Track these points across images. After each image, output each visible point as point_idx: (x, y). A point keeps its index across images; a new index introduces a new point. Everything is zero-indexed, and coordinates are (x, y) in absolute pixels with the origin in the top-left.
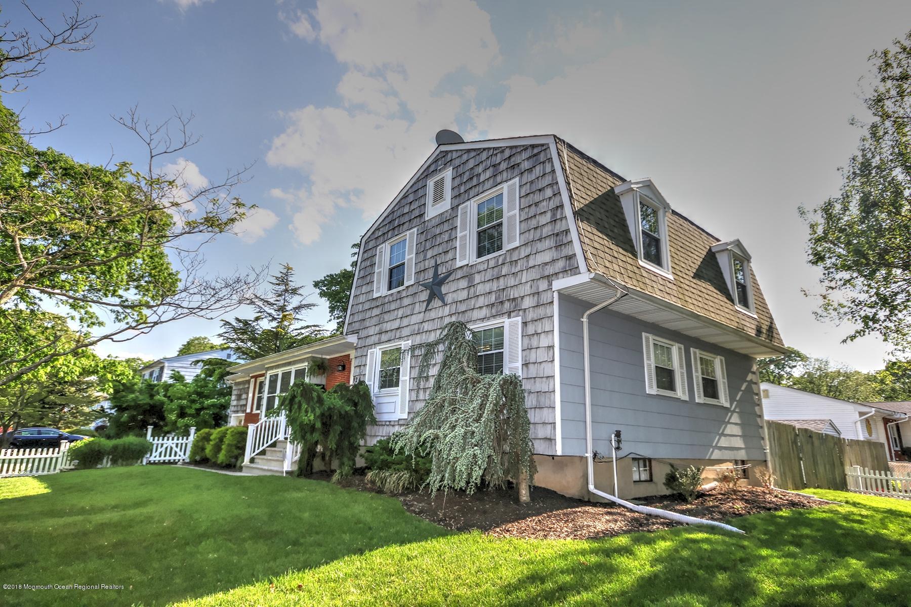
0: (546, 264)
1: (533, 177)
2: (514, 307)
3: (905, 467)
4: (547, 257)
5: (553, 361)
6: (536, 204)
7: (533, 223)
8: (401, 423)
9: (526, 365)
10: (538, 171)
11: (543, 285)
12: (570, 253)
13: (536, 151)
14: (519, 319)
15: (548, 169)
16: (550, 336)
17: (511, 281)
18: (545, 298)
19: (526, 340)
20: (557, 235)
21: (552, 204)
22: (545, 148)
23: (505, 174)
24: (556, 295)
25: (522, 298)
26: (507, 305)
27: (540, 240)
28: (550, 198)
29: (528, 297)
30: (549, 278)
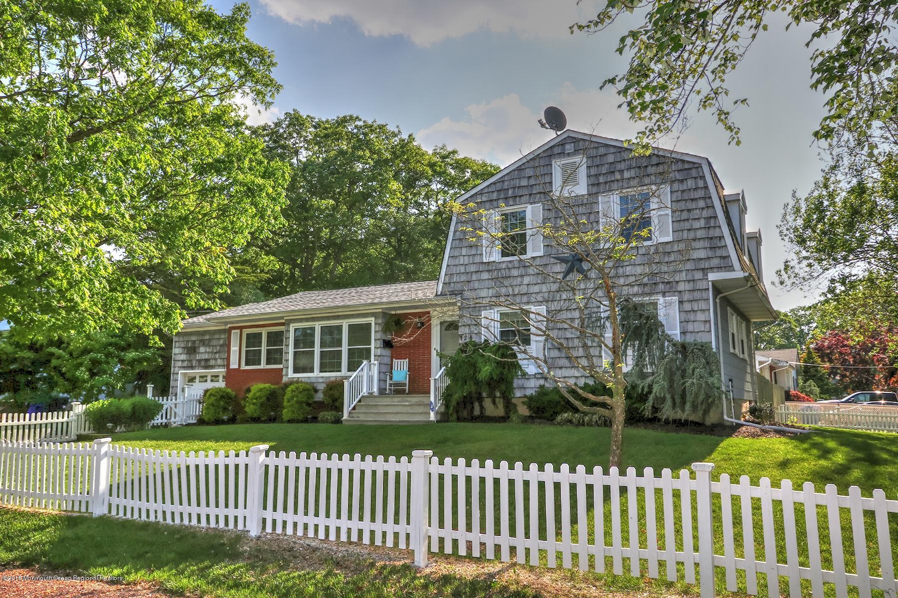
0: (701, 259)
1: (684, 187)
2: (670, 288)
3: (796, 406)
4: (702, 254)
5: (710, 331)
6: (689, 210)
7: (687, 225)
8: (537, 376)
9: (683, 333)
10: (690, 183)
11: (698, 275)
12: (725, 254)
13: (687, 166)
14: (676, 298)
15: (701, 184)
16: (707, 313)
17: (665, 268)
18: (702, 285)
19: (683, 314)
20: (711, 238)
21: (705, 214)
22: (698, 166)
23: (653, 178)
24: (710, 283)
25: (677, 282)
26: (661, 287)
27: (694, 240)
28: (703, 209)
29: (683, 283)
30: (705, 271)
